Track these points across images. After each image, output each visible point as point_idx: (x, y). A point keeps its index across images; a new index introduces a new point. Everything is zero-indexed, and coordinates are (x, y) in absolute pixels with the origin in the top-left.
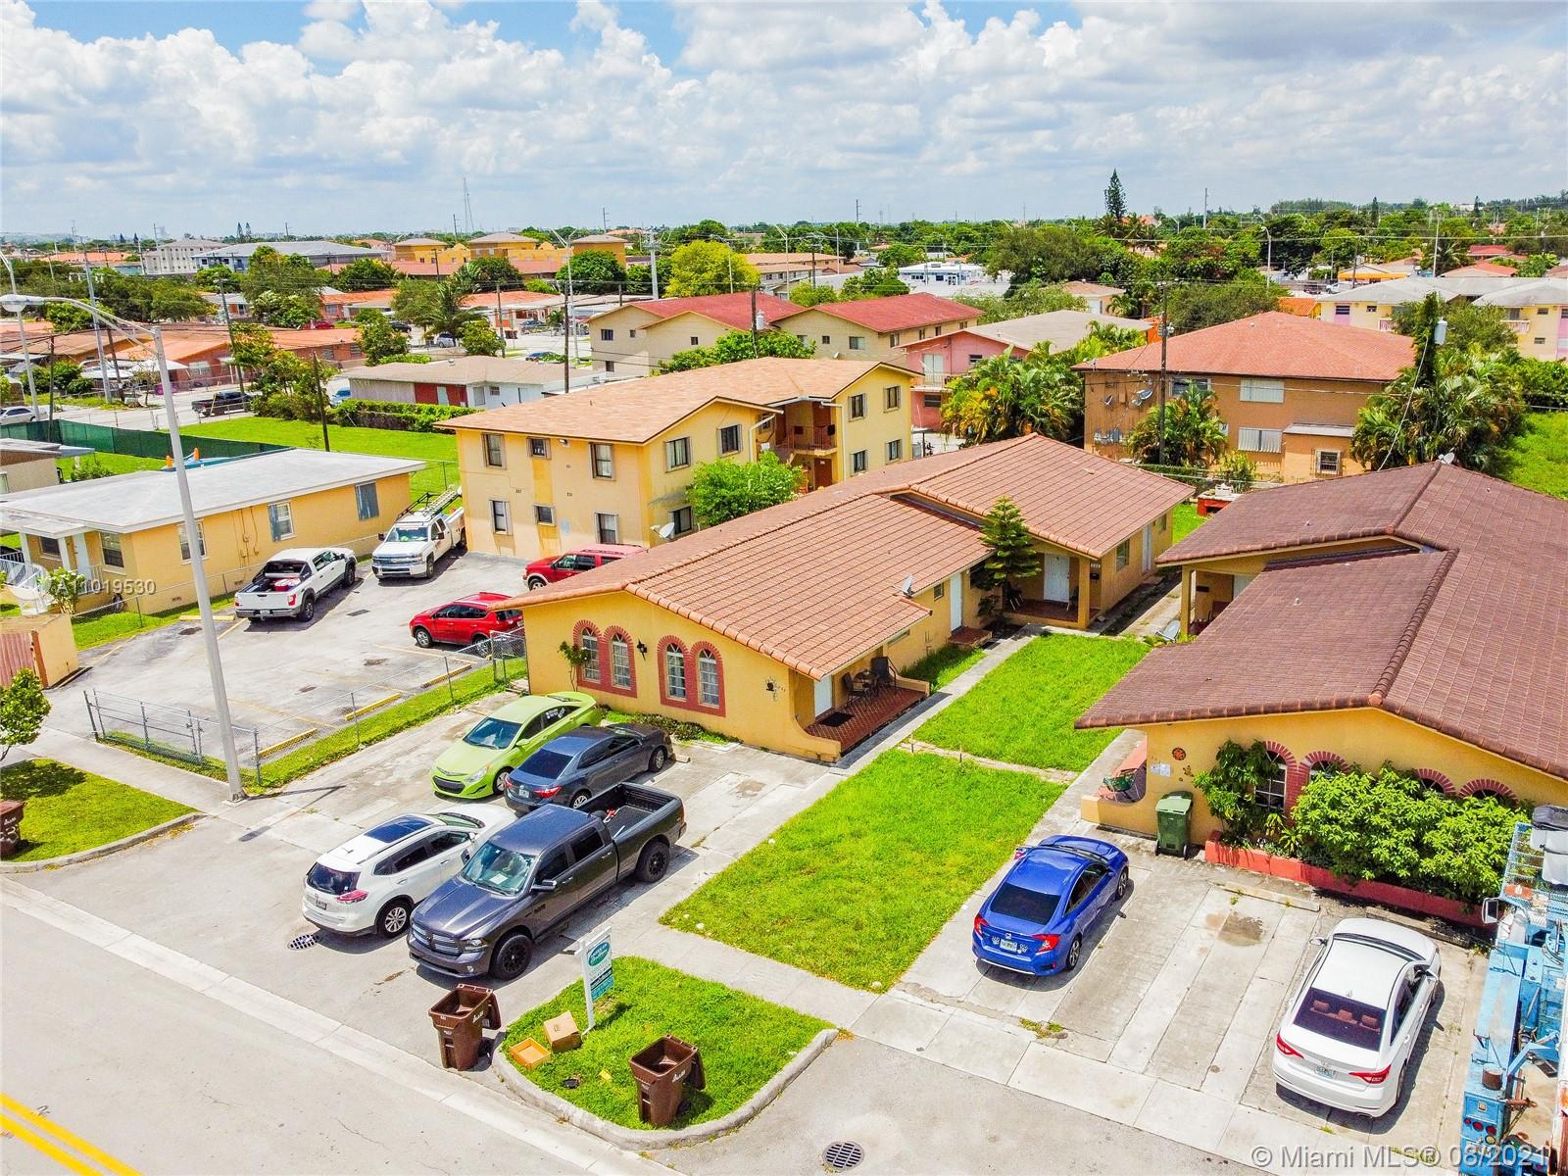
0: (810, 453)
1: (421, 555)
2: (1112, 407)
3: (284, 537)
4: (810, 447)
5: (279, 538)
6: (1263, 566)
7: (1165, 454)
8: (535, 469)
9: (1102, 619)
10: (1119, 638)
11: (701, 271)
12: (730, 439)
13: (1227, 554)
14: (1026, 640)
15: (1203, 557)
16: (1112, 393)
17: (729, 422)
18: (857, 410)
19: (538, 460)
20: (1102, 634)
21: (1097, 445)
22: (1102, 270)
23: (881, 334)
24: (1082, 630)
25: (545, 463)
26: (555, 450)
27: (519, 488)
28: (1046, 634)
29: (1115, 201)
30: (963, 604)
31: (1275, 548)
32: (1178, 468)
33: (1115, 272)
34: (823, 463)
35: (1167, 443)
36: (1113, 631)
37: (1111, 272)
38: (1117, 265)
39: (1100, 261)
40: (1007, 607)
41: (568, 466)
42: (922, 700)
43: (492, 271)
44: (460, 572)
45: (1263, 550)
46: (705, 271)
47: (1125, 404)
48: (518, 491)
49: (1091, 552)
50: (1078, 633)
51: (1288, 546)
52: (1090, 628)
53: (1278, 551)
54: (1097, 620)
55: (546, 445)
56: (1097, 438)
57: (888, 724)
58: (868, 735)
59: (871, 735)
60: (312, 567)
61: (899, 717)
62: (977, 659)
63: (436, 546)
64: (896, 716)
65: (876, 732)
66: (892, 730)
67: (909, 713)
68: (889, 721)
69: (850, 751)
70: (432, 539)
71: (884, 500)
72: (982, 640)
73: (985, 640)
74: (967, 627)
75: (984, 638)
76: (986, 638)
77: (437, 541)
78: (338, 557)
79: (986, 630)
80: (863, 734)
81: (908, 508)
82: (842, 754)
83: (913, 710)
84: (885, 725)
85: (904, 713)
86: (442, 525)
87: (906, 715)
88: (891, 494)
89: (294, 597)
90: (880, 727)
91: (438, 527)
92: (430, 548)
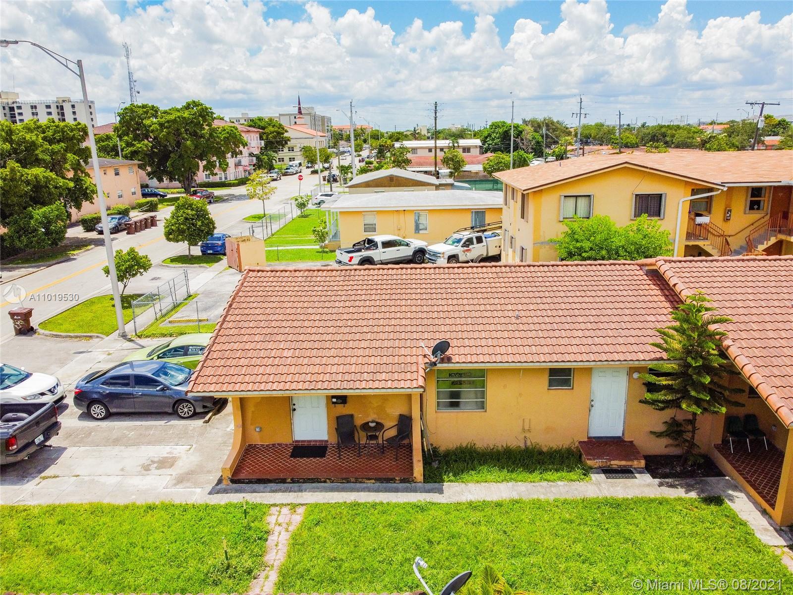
0: (789, 239)
1: (443, 253)
3: (421, 232)
5: (418, 232)
8: (514, 209)
12: (650, 205)
17: (649, 188)
24: (774, 523)
28: (712, 500)
30: (626, 412)
42: (402, 481)
48: (510, 224)
55: (515, 192)
57: (325, 482)
58: (285, 479)
59: (289, 480)
60: (380, 245)
61: (348, 482)
62: (560, 479)
63: (464, 251)
64: (343, 479)
65: (298, 482)
66: (314, 490)
67: (365, 485)
68: (329, 479)
69: (247, 483)
70: (462, 247)
71: (641, 272)
72: (616, 463)
73: (624, 466)
74: (631, 442)
75: (623, 463)
76: (629, 463)
77: (465, 248)
78: (407, 245)
79: (647, 458)
80: (282, 476)
81: (653, 287)
82: (233, 481)
83: (378, 484)
84: (318, 481)
85: (361, 482)
86: (479, 240)
87: (358, 485)
88: (647, 268)
89: (351, 258)
90: (309, 479)
91: (475, 240)
92: (456, 251)
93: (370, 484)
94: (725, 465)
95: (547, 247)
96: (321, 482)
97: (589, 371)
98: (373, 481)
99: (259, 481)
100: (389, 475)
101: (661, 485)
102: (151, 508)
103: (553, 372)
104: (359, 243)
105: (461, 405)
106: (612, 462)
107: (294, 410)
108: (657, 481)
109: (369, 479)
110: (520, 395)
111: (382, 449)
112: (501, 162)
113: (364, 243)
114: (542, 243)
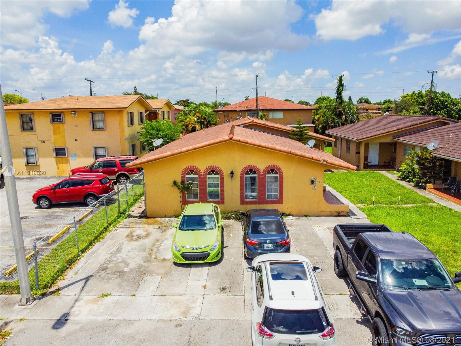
8: (54, 130)
15: (375, 136)
16: (227, 119)
17: (141, 110)
19: (57, 125)
25: (61, 125)
26: (68, 119)
27: (44, 139)
31: (401, 129)
41: (76, 126)
45: (397, 130)
48: (43, 142)
51: (406, 127)
53: (403, 129)
55: (63, 116)
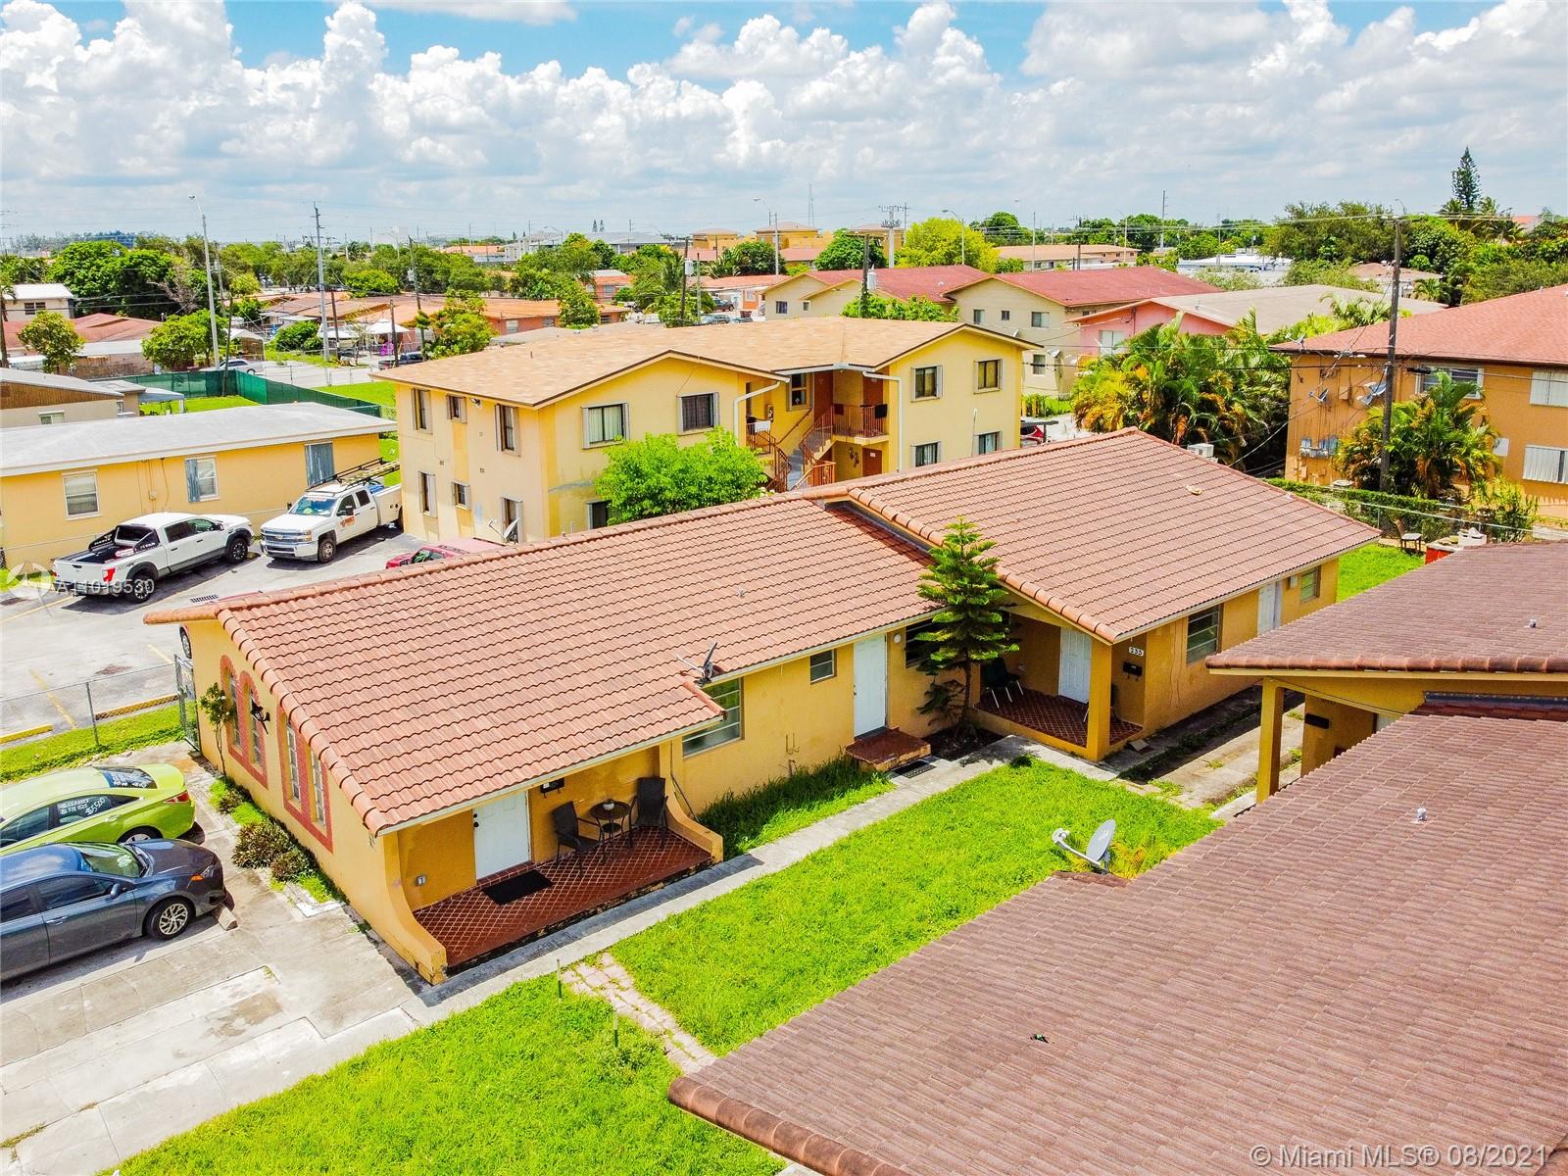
0: (850, 440)
1: (309, 533)
2: (1328, 403)
3: (203, 498)
4: (850, 433)
5: (198, 498)
6: (1417, 700)
7: (1386, 476)
8: (455, 436)
9: (1139, 745)
10: (1151, 789)
11: (930, 249)
12: (699, 412)
13: (1338, 669)
14: (982, 768)
16: (1329, 386)
17: (698, 386)
18: (928, 387)
19: (457, 423)
20: (1122, 776)
21: (1305, 458)
22: (1415, 252)
23: (1069, 309)
24: (1090, 762)
25: (463, 427)
26: (471, 412)
27: (442, 458)
28: (1022, 761)
29: (1466, 185)
30: (888, 691)
32: (1405, 498)
33: (1431, 256)
34: (873, 455)
35: (1393, 458)
36: (1141, 775)
37: (1426, 254)
38: (1437, 245)
39: (1412, 241)
40: (986, 702)
41: (481, 434)
42: (698, 869)
43: (754, 255)
44: (367, 557)
46: (936, 249)
47: (1349, 401)
48: (440, 463)
49: (1102, 629)
50: (1078, 766)
52: (1107, 761)
53: (1443, 676)
54: (1129, 746)
55: (462, 405)
56: (1305, 448)
57: (595, 913)
58: (536, 933)
59: (542, 933)
60: (163, 536)
61: (628, 900)
62: (868, 796)
63: (343, 524)
64: (620, 898)
65: (556, 929)
66: (590, 929)
67: (653, 895)
68: (601, 906)
69: (476, 965)
70: (338, 515)
71: (816, 509)
72: (904, 758)
73: (912, 759)
74: (897, 729)
75: (911, 755)
76: (916, 753)
77: (345, 517)
78: (216, 527)
79: (927, 739)
80: (526, 930)
81: (845, 525)
82: (451, 971)
83: (669, 888)
84: (586, 915)
85: (645, 894)
86: (363, 498)
87: (645, 898)
88: (826, 501)
89: (111, 572)
90: (572, 918)
91: (356, 500)
92: (329, 525)
93: (657, 891)
94: (1002, 723)
95: (569, 493)
96: (590, 916)
97: (850, 646)
98: (662, 884)
99: (497, 953)
100: (675, 868)
101: (963, 764)
102: (357, 1067)
103: (814, 659)
104: (103, 538)
105: (708, 742)
106: (902, 758)
107: (476, 825)
108: (956, 763)
109: (655, 884)
110: (782, 701)
111: (630, 839)
112: (186, 337)
113: (112, 538)
114: (560, 488)
